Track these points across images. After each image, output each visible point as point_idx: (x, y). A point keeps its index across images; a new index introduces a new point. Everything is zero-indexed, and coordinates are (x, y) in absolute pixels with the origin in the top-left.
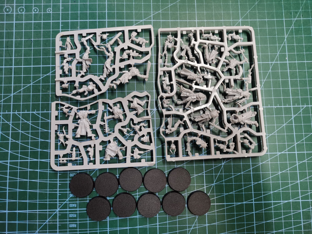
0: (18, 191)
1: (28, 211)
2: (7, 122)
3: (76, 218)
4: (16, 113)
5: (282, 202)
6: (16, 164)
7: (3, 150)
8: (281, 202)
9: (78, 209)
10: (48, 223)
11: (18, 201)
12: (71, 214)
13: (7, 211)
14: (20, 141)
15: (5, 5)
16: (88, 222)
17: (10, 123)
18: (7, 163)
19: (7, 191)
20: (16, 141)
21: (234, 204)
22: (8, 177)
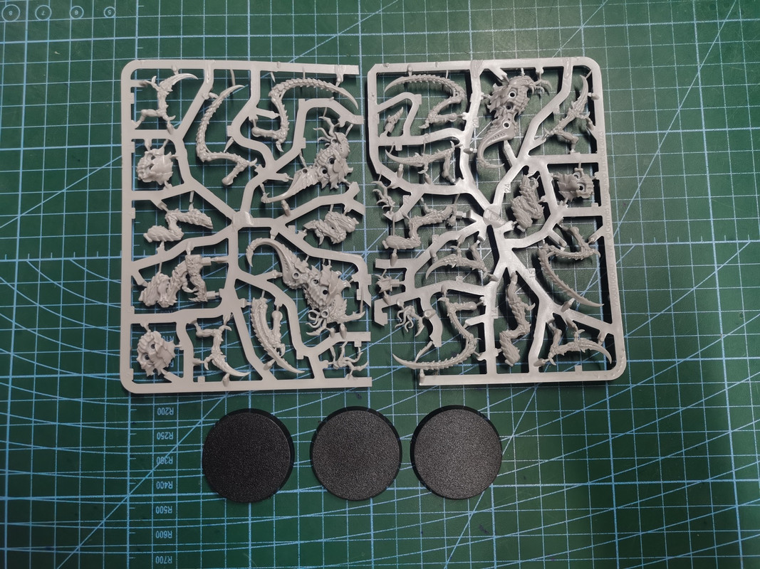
0: (32, 449)
1: (56, 497)
2: (6, 283)
3: (173, 516)
4: (28, 260)
5: (687, 483)
6: (28, 384)
8: (684, 484)
9: (177, 495)
10: (104, 528)
11: (31, 473)
12: (159, 505)
13: (6, 498)
14: (37, 329)
17: (13, 285)
18: (6, 381)
19: (7, 449)
20: (29, 330)
21: (563, 488)
22: (9, 415)
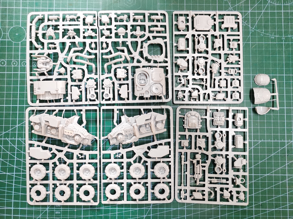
0: (20, 194)
1: (27, 208)
2: (13, 146)
3: (60, 214)
4: (20, 139)
6: (19, 175)
7: (11, 166)
9: (62, 208)
10: (40, 217)
11: (20, 201)
12: (57, 211)
13: (12, 208)
14: (22, 159)
15: (13, 60)
16: (68, 217)
17: (15, 146)
18: (13, 174)
19: (13, 194)
20: (20, 160)
21: (171, 210)
22: (14, 184)
